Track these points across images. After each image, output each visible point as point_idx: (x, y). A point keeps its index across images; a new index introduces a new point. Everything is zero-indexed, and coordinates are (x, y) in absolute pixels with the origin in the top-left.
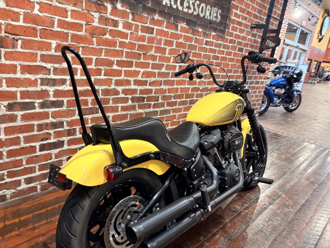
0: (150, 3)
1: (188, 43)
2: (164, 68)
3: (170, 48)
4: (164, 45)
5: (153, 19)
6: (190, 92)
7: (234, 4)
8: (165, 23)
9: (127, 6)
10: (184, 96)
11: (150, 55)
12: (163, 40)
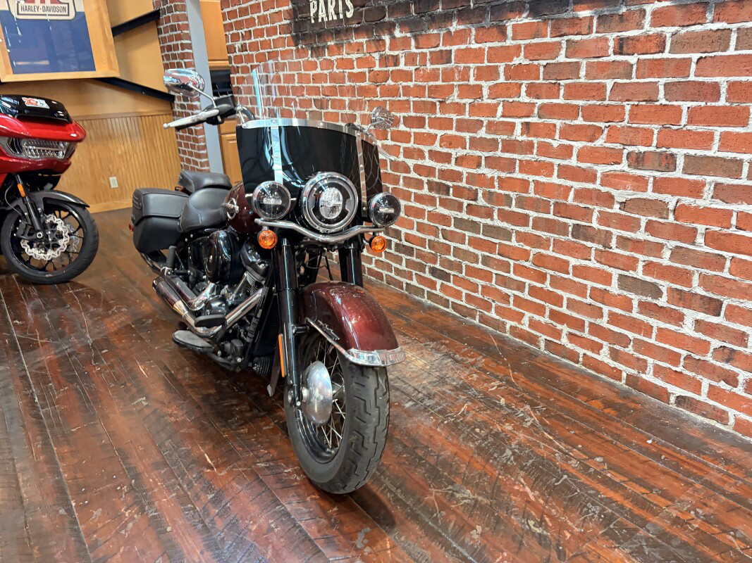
0: (441, 7)
1: (544, 63)
2: (484, 129)
3: (491, 83)
4: (476, 80)
5: (449, 32)
8: (474, 32)
11: (451, 103)
12: (472, 71)
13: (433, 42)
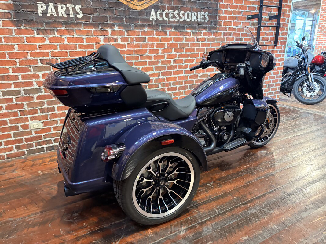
0: (140, 22)
1: (179, 43)
2: (160, 63)
3: (162, 49)
4: (156, 47)
5: (144, 31)
6: (188, 79)
7: (223, 4)
8: (155, 32)
9: (122, 27)
10: (183, 82)
11: (146, 56)
12: (155, 44)
13: (137, 34)
